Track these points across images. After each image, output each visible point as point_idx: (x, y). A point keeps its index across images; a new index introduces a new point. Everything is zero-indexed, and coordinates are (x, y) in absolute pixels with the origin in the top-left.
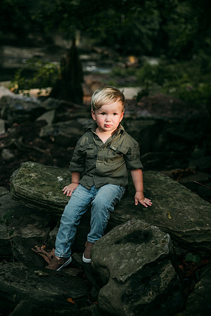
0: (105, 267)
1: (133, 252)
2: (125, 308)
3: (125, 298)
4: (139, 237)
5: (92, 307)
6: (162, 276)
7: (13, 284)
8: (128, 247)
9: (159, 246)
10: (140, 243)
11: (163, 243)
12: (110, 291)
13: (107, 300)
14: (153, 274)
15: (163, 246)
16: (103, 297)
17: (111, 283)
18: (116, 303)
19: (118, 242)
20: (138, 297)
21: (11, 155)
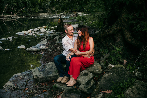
0: (80, 81)
1: (85, 78)
2: (85, 89)
3: (85, 87)
4: (86, 74)
5: (78, 90)
6: (91, 82)
7: (62, 86)
8: (84, 77)
9: (90, 76)
10: (86, 76)
11: (91, 75)
12: (81, 87)
13: (81, 88)
14: (90, 82)
15: (91, 76)
16: (80, 88)
17: (81, 85)
18: (83, 89)
19: (82, 76)
20: (87, 87)
21: (51, 50)
